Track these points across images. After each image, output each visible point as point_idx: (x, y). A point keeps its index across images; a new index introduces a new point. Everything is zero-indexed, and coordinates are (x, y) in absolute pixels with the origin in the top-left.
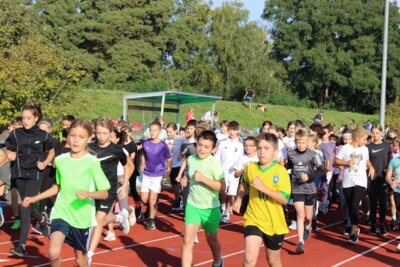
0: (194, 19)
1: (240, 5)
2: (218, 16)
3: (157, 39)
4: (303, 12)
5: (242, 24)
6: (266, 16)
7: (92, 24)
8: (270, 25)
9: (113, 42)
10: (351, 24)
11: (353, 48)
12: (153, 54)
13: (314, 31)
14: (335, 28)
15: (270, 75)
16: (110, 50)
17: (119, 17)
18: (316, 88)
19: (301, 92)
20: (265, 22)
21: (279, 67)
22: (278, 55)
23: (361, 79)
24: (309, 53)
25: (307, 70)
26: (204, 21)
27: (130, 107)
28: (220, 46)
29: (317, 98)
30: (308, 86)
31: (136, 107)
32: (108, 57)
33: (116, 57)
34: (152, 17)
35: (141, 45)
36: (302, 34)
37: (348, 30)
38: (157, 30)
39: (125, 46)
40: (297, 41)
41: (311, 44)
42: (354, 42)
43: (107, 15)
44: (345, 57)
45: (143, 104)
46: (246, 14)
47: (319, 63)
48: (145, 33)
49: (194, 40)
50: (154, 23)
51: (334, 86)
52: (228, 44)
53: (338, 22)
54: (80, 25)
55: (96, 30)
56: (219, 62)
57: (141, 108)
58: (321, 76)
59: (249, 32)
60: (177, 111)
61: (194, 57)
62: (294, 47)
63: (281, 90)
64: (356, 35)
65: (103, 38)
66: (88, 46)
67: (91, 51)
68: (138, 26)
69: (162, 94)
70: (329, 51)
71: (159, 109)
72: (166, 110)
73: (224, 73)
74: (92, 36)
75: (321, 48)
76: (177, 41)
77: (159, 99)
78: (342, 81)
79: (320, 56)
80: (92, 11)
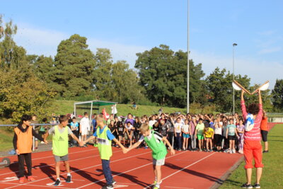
0: (105, 69)
1: (125, 62)
2: (115, 67)
3: (89, 77)
4: (152, 65)
5: (126, 70)
6: (136, 67)
7: (59, 71)
8: (138, 70)
9: (69, 79)
10: (174, 70)
11: (175, 80)
12: (87, 84)
13: (158, 72)
14: (167, 71)
15: (139, 92)
16: (68, 83)
17: (71, 68)
18: (159, 98)
19: (153, 99)
20: (136, 69)
21: (143, 89)
22: (142, 83)
23: (178, 93)
24: (156, 82)
25: (155, 90)
26: (109, 69)
27: (77, 108)
28: (116, 80)
29: (160, 102)
30: (156, 97)
31: (79, 108)
32: (67, 86)
33: (70, 86)
34: (86, 68)
35: (82, 80)
36: (152, 74)
37: (172, 72)
38: (89, 74)
39: (74, 80)
40: (150, 78)
41: (156, 78)
42: (175, 77)
43: (66, 67)
44: (171, 83)
45: (83, 106)
46: (128, 65)
47: (160, 87)
48: (83, 75)
49: (105, 77)
50: (87, 70)
51: (167, 96)
52: (120, 79)
53: (168, 69)
54: (54, 72)
55: (61, 74)
56: (116, 87)
57: (82, 108)
58: (161, 92)
59: (129, 73)
60: (98, 109)
61: (105, 85)
62: (149, 80)
63: (144, 98)
64: (175, 74)
65: (65, 77)
66: (58, 81)
67: (59, 83)
68: (80, 72)
69: (91, 102)
70: (164, 81)
71: (90, 109)
72: (93, 109)
73: (119, 91)
74: (59, 77)
75: (161, 80)
76: (98, 78)
77: (90, 104)
78: (170, 94)
79: (160, 84)
80: (60, 66)
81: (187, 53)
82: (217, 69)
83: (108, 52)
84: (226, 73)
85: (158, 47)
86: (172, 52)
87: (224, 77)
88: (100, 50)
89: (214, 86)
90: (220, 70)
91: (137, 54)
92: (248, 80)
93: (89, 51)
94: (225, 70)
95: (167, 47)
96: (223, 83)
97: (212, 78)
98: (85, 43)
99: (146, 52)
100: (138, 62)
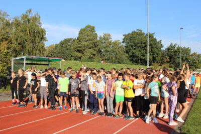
0: (108, 44)
1: (119, 41)
2: (114, 43)
3: (96, 49)
4: (132, 41)
5: (120, 45)
6: (123, 42)
7: (79, 45)
8: (124, 44)
9: (84, 50)
12: (95, 52)
13: (135, 46)
14: (140, 44)
15: (125, 56)
16: (84, 52)
17: (86, 44)
18: (136, 60)
19: (132, 61)
21: (127, 55)
22: (127, 52)
24: (134, 51)
25: (134, 56)
26: (110, 45)
29: (137, 62)
30: (134, 59)
32: (83, 54)
33: (85, 53)
34: (94, 43)
35: (92, 50)
38: (96, 47)
39: (87, 51)
40: (131, 48)
41: (135, 49)
43: (83, 43)
44: (143, 52)
47: (136, 53)
48: (93, 47)
49: (108, 49)
50: (95, 45)
51: (141, 59)
53: (141, 43)
54: (77, 46)
55: (80, 47)
58: (137, 57)
62: (130, 50)
63: (128, 61)
64: (146, 46)
65: (82, 49)
66: (79, 51)
67: (79, 52)
68: (91, 46)
70: (139, 50)
73: (116, 57)
74: (79, 49)
75: (137, 50)
78: (143, 58)
80: (79, 43)
81: (153, 34)
82: (171, 44)
83: (109, 35)
84: (177, 46)
85: (136, 31)
86: (143, 34)
87: (176, 48)
88: (105, 35)
89: (170, 53)
90: (174, 44)
91: (124, 35)
92: (190, 50)
93: (96, 34)
94: (176, 44)
95: (141, 31)
96: (175, 52)
97: (168, 49)
98: (94, 30)
99: (129, 34)
100: (124, 39)
